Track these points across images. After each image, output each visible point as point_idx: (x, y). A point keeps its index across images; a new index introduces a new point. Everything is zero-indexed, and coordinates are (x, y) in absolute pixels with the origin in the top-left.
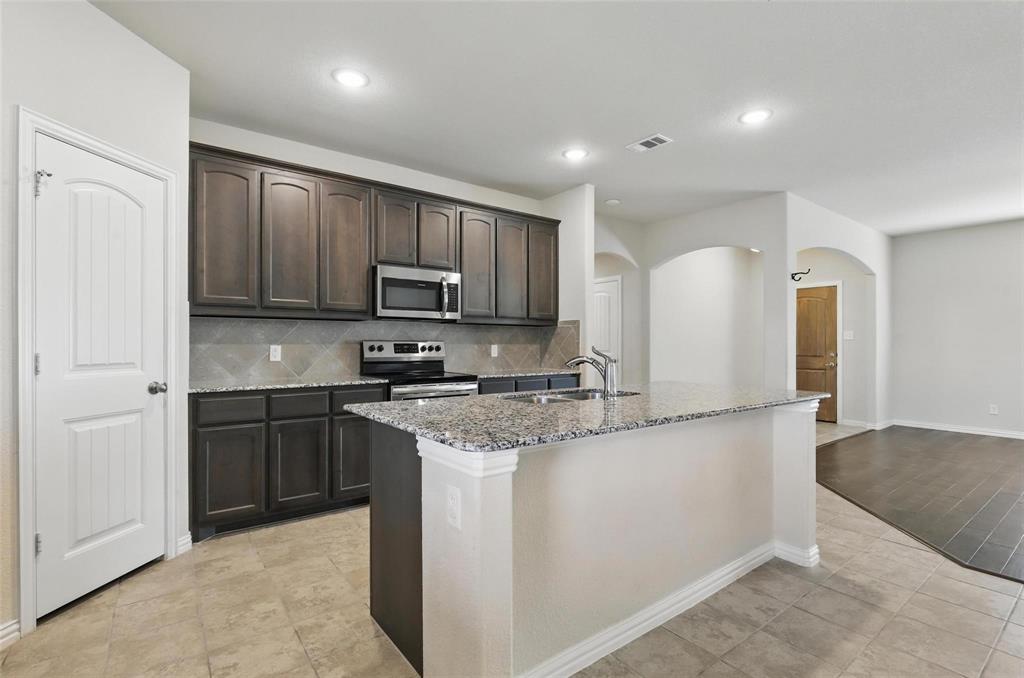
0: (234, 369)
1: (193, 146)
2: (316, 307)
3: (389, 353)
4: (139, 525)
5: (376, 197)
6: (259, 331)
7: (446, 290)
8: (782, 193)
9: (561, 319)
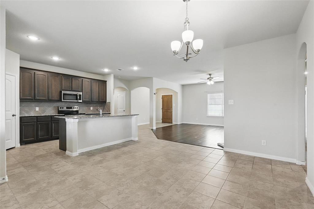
0: (27, 112)
1: (20, 67)
2: (47, 99)
3: (65, 109)
4: (10, 140)
5: (62, 77)
6: (33, 104)
7: (78, 96)
8: (152, 78)
9: (107, 102)
